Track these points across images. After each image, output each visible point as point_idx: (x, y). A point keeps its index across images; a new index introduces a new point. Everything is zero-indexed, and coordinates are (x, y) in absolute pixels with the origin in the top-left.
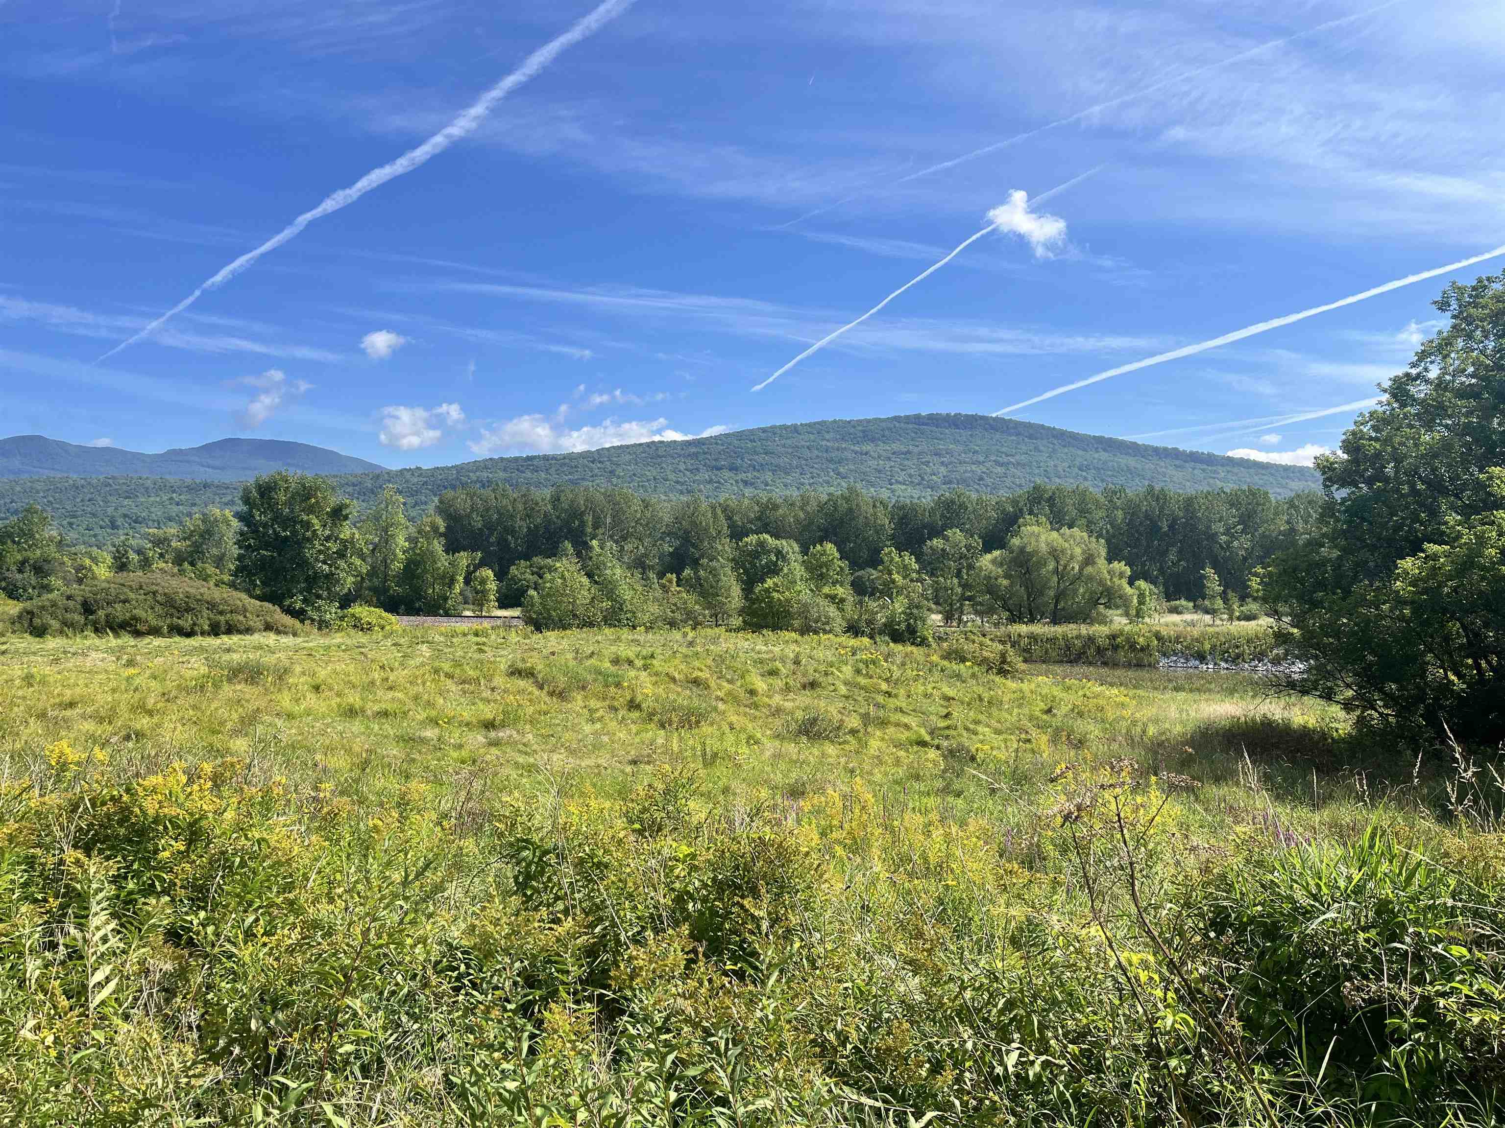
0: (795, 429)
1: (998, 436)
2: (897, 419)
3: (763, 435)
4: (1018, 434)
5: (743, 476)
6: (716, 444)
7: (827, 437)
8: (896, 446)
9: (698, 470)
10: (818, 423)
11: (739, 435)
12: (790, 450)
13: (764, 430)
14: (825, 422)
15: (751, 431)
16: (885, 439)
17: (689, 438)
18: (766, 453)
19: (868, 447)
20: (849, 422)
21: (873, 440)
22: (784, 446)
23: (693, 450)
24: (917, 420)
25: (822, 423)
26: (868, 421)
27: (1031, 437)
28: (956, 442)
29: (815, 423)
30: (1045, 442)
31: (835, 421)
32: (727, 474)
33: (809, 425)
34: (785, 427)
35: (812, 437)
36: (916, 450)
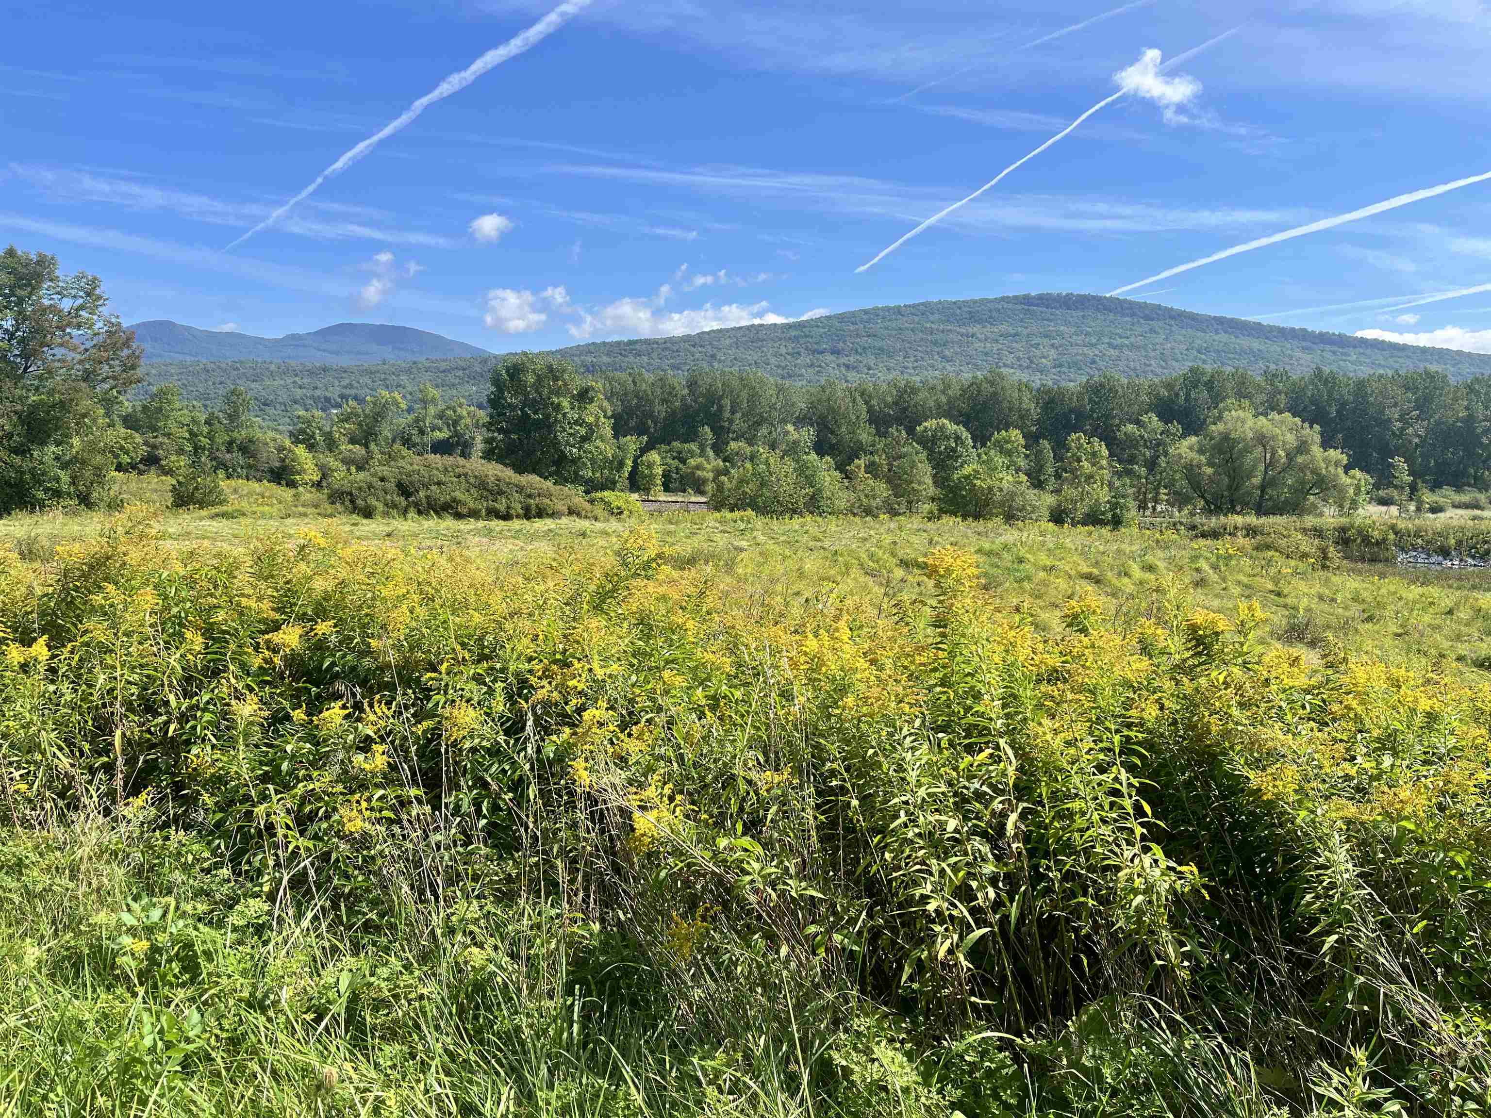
0: (898, 311)
1: (1111, 316)
2: (1003, 299)
3: (865, 317)
4: (1133, 315)
5: (844, 360)
6: (818, 326)
7: (932, 318)
8: (1003, 328)
9: (799, 354)
10: (922, 304)
11: (842, 318)
12: (894, 332)
13: (866, 312)
14: (930, 303)
15: (853, 314)
16: (992, 321)
17: (791, 320)
18: (869, 336)
19: (976, 329)
20: (955, 303)
21: (979, 321)
22: (887, 328)
23: (794, 333)
24: (1026, 300)
25: (926, 304)
26: (975, 302)
27: (1147, 318)
28: (1067, 323)
29: (919, 305)
30: (1161, 323)
31: (940, 302)
32: (829, 358)
33: (914, 306)
34: (888, 309)
35: (916, 319)
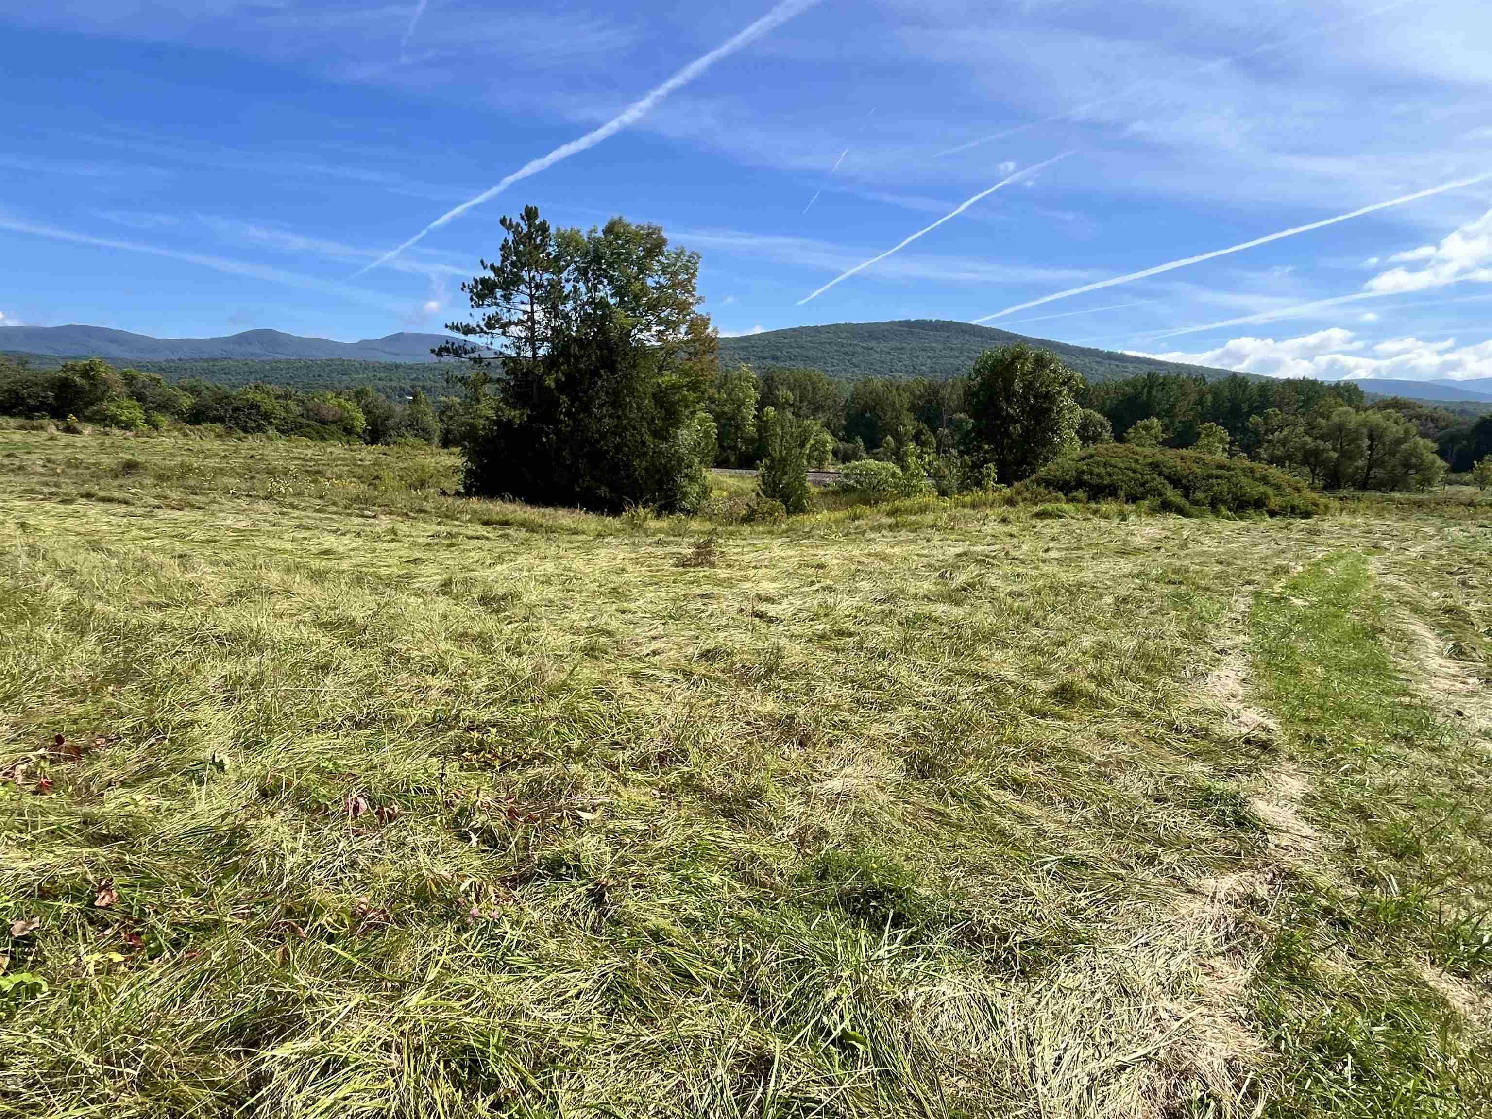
1: (967, 337)
2: (891, 322)
3: (793, 334)
4: (982, 336)
6: (759, 340)
7: (842, 336)
8: (893, 344)
11: (776, 333)
12: (815, 346)
13: (794, 330)
14: (838, 325)
15: (784, 331)
16: (884, 338)
17: (738, 335)
18: (798, 348)
19: (873, 344)
20: (857, 325)
21: (876, 339)
22: (811, 342)
23: (744, 343)
24: (908, 324)
26: (871, 325)
28: (937, 341)
29: (831, 326)
31: (846, 324)
33: (827, 327)
34: (809, 328)
35: (830, 336)
36: (909, 347)
